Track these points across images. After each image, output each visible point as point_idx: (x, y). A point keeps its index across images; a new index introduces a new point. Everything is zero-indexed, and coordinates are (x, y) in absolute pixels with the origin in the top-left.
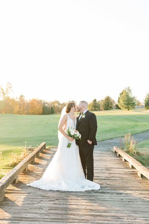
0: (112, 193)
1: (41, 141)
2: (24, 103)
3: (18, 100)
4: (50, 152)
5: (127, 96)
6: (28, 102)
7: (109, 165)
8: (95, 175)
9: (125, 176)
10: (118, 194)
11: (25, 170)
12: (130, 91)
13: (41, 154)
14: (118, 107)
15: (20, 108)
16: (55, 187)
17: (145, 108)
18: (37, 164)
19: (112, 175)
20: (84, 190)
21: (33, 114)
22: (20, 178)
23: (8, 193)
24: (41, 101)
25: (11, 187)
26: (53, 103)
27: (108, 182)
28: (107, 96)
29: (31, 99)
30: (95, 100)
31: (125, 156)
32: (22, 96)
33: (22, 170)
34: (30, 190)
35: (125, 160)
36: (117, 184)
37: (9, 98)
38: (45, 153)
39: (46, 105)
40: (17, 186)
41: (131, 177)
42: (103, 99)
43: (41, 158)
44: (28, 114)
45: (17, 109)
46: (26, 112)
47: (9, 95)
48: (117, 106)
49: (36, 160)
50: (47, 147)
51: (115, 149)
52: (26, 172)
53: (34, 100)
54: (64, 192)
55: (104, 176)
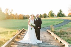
0: (46, 44)
1: (23, 28)
2: (17, 16)
3: (15, 15)
4: (26, 31)
5: (51, 13)
6: (19, 15)
8: (40, 38)
10: (48, 44)
11: (17, 37)
12: (52, 11)
13: (23, 32)
14: (48, 17)
15: (16, 17)
17: (57, 17)
19: (46, 38)
20: (37, 43)
21: (20, 19)
22: (16, 40)
23: (12, 44)
24: (23, 15)
25: (13, 43)
26: (27, 15)
27: (45, 41)
28: (45, 13)
29: (20, 14)
30: (41, 15)
31: (51, 32)
32: (16, 13)
35: (51, 34)
36: (48, 41)
37: (12, 14)
38: (24, 32)
39: (25, 16)
40: (15, 42)
41: (53, 39)
42: (44, 14)
43: (23, 33)
44: (18, 19)
45: (15, 17)
46: (18, 18)
48: (48, 16)
49: (21, 34)
50: (25, 30)
51: (47, 30)
52: (18, 38)
53: (20, 15)
55: (43, 39)
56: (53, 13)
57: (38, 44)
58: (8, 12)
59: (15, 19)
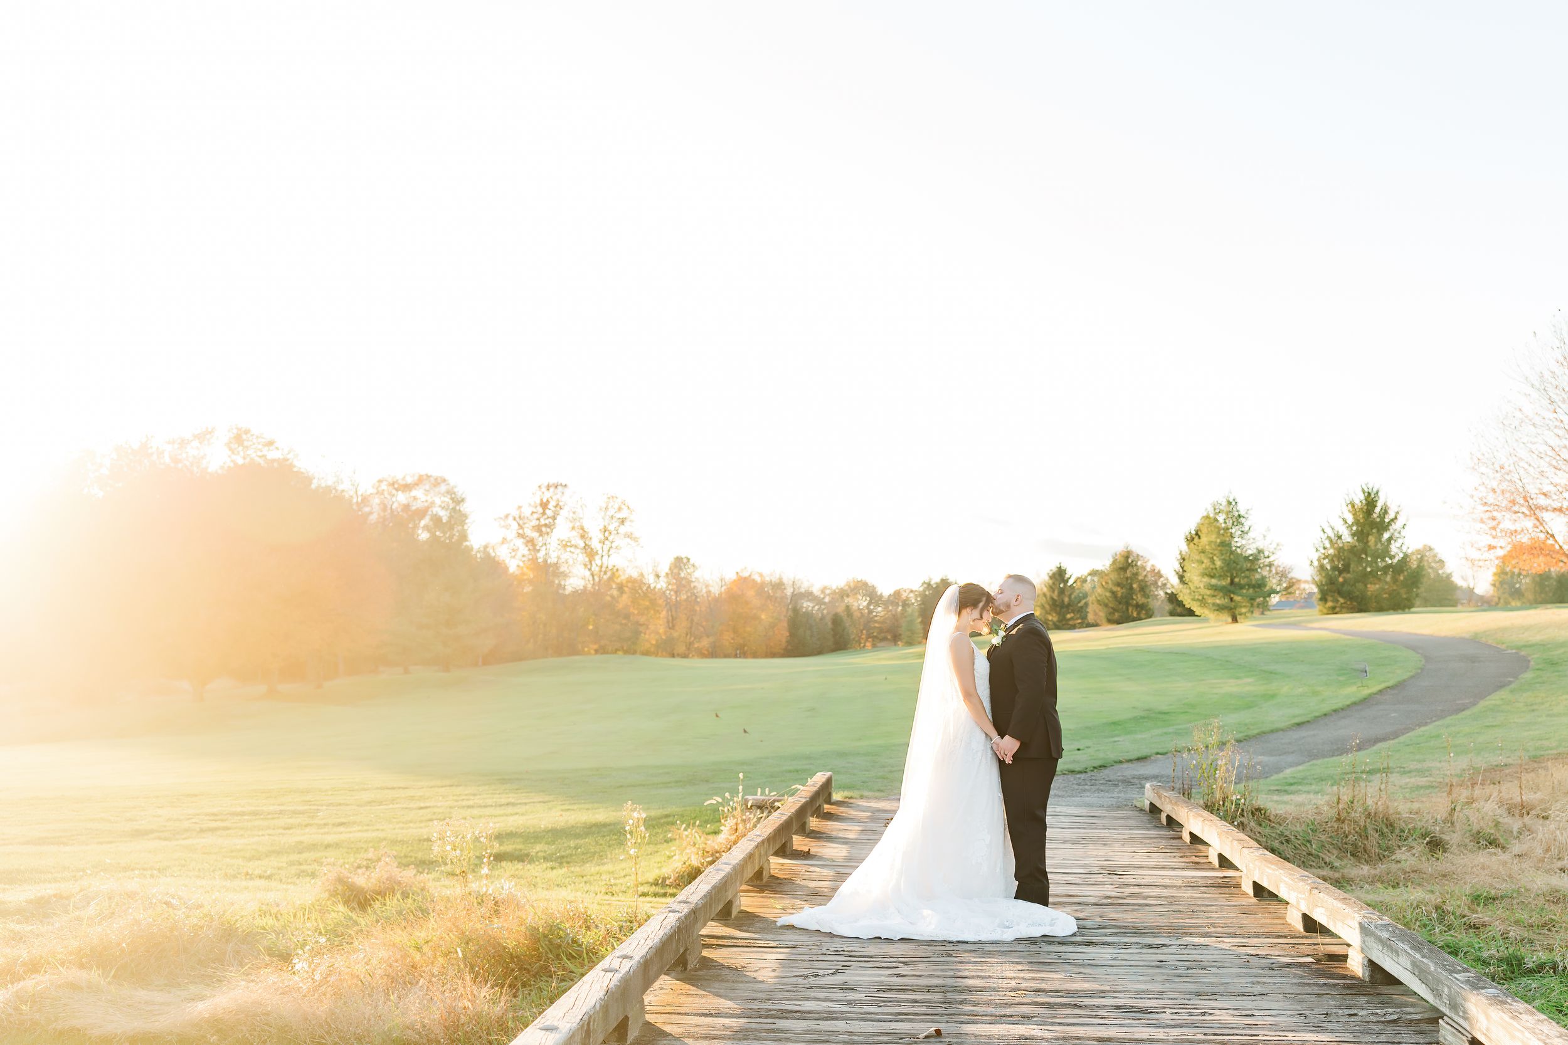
0: (1126, 946)
1: (802, 775)
2: (694, 598)
3: (662, 584)
4: (853, 813)
5: (1225, 546)
6: (716, 590)
7: (1121, 856)
9: (1188, 893)
10: (1149, 946)
11: (759, 874)
12: (1238, 519)
13: (813, 823)
14: (1179, 609)
15: (671, 624)
16: (896, 927)
17: (1318, 607)
18: (806, 855)
19: (1127, 891)
20: (1009, 936)
21: (742, 651)
22: (748, 902)
23: (710, 946)
24: (779, 585)
25: (712, 928)
26: (842, 594)
27: (1111, 912)
28: (1119, 547)
29: (731, 576)
30: (1060, 575)
31: (1195, 822)
32: (680, 563)
33: (749, 873)
34: (792, 938)
35: (1195, 838)
36: (1148, 918)
37: (614, 572)
38: (829, 816)
39: (807, 605)
40: (739, 927)
41: (1212, 895)
42: (1104, 564)
43: (816, 835)
44: (714, 653)
45: (657, 628)
46: (705, 643)
47: (615, 560)
48: (1172, 598)
49: (799, 842)
50: (836, 796)
51: (1150, 792)
52: (762, 882)
53: (744, 581)
54: (931, 943)
55: (1093, 893)
56: (1247, 545)
57: (1019, 940)
58: (551, 550)
59: (667, 649)
